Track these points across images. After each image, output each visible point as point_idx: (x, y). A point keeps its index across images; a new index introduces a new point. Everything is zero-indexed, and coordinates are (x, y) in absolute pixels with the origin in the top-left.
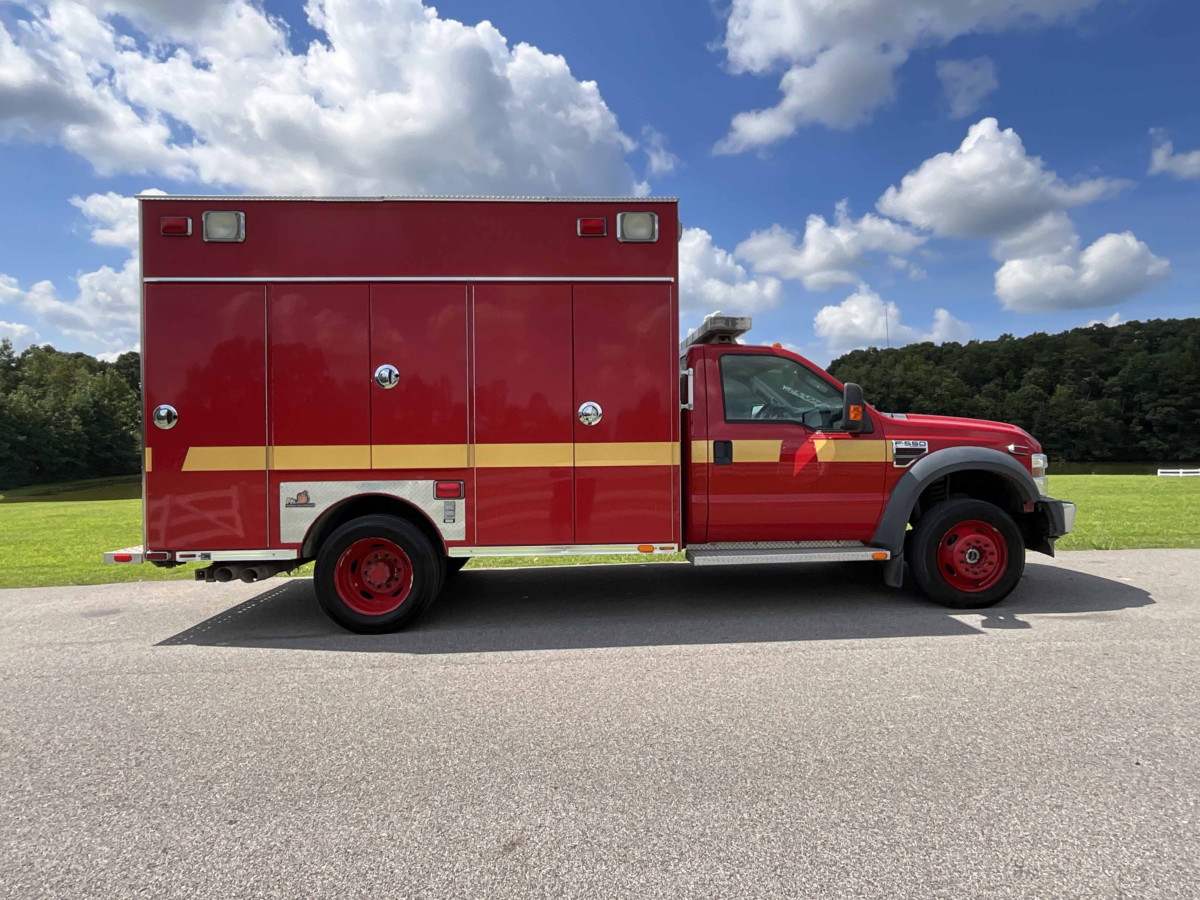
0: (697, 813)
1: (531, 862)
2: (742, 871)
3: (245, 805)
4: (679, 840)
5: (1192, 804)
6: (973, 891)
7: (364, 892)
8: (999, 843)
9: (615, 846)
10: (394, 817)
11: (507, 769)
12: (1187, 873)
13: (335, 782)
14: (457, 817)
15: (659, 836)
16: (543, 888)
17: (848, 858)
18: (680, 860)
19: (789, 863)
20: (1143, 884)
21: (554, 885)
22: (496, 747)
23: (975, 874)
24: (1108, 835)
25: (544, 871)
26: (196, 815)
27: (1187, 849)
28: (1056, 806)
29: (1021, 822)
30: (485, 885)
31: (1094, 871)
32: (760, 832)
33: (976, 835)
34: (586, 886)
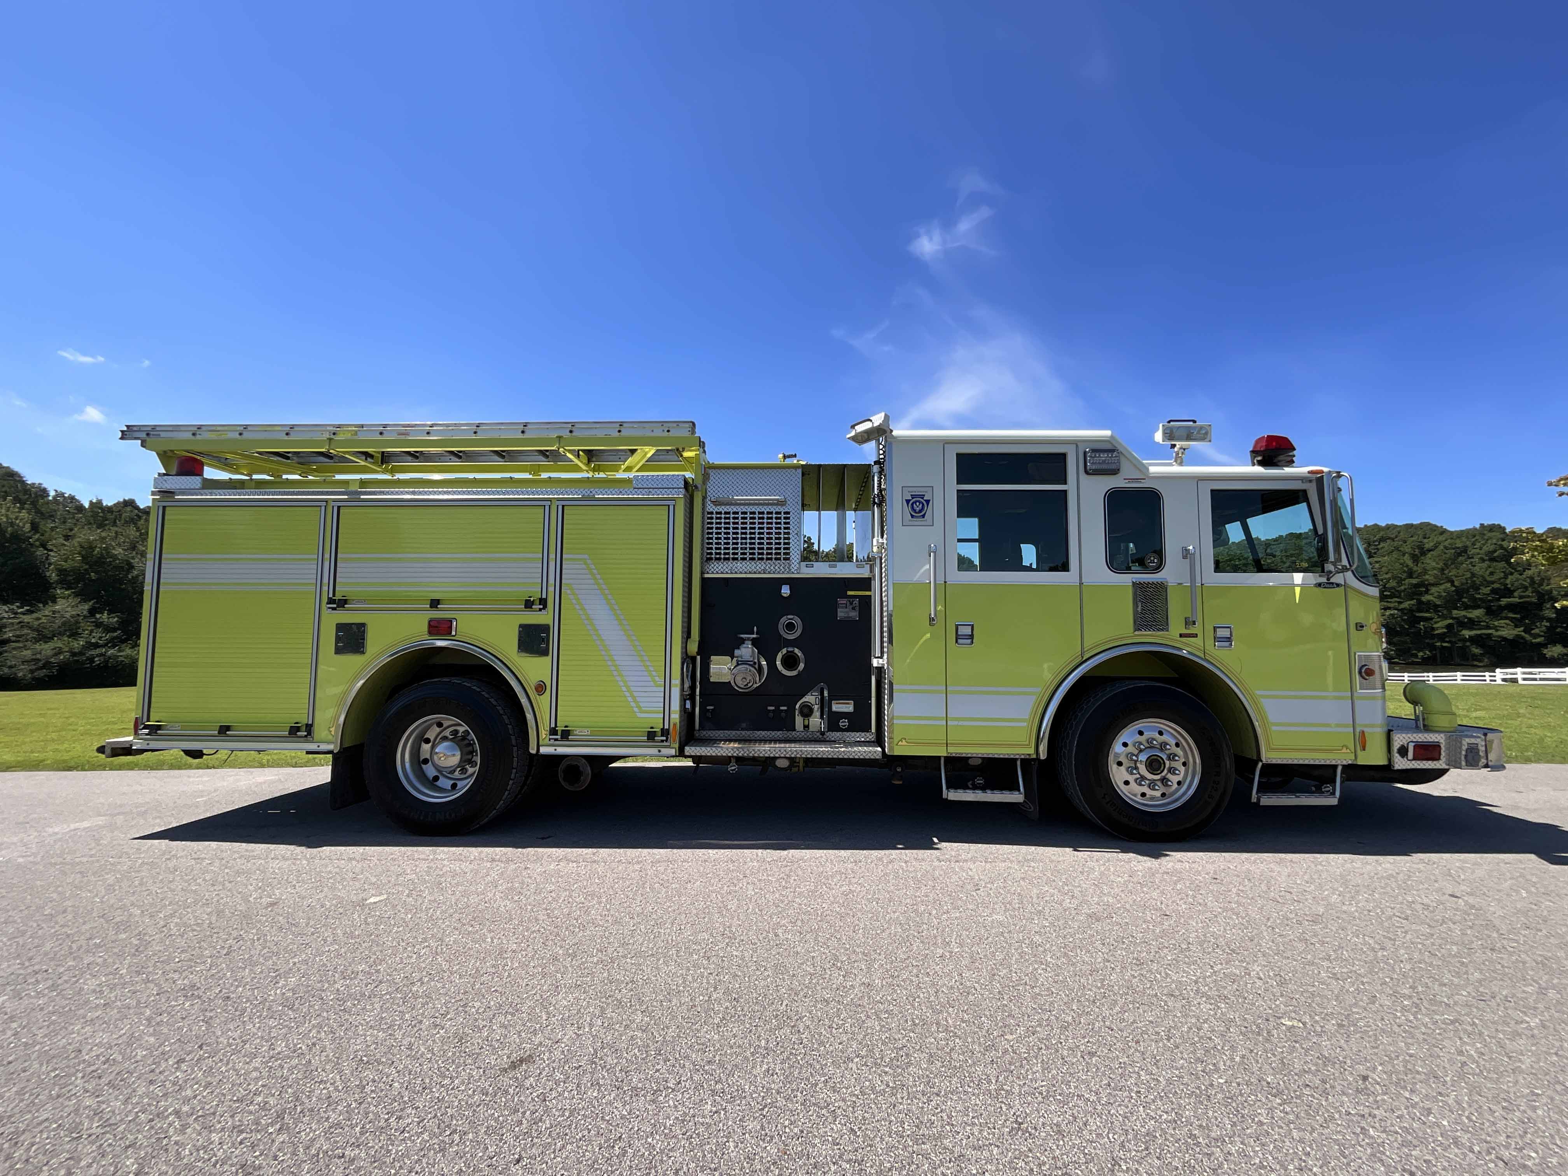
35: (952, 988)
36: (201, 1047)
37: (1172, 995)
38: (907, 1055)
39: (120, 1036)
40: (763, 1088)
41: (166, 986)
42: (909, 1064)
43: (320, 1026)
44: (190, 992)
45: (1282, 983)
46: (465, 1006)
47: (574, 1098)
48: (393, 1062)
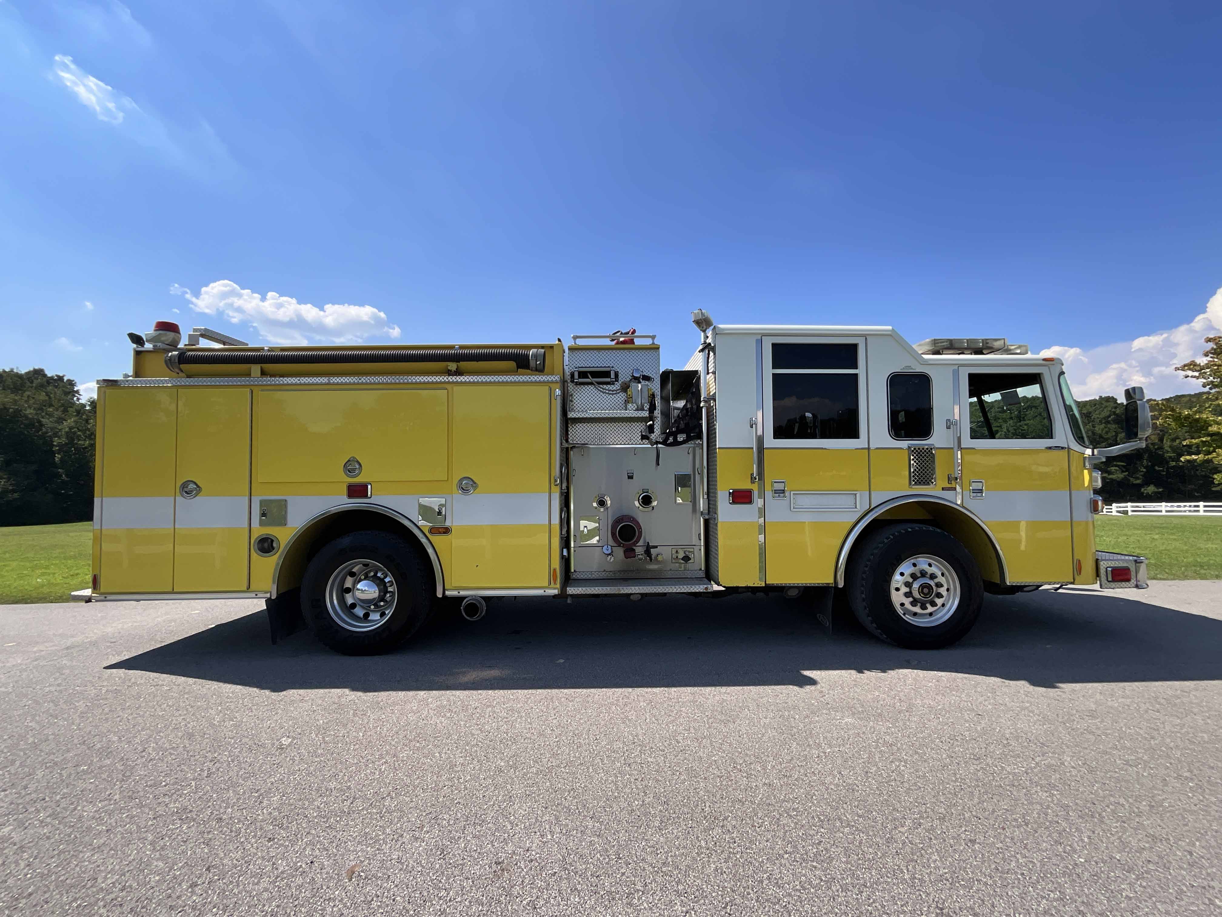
35: (837, 785)
36: (208, 869)
37: (1014, 786)
38: (826, 849)
39: (130, 862)
40: (718, 886)
41: (160, 810)
42: (831, 859)
43: (311, 843)
44: (183, 814)
45: (1091, 771)
46: (436, 818)
47: (559, 905)
48: (389, 876)
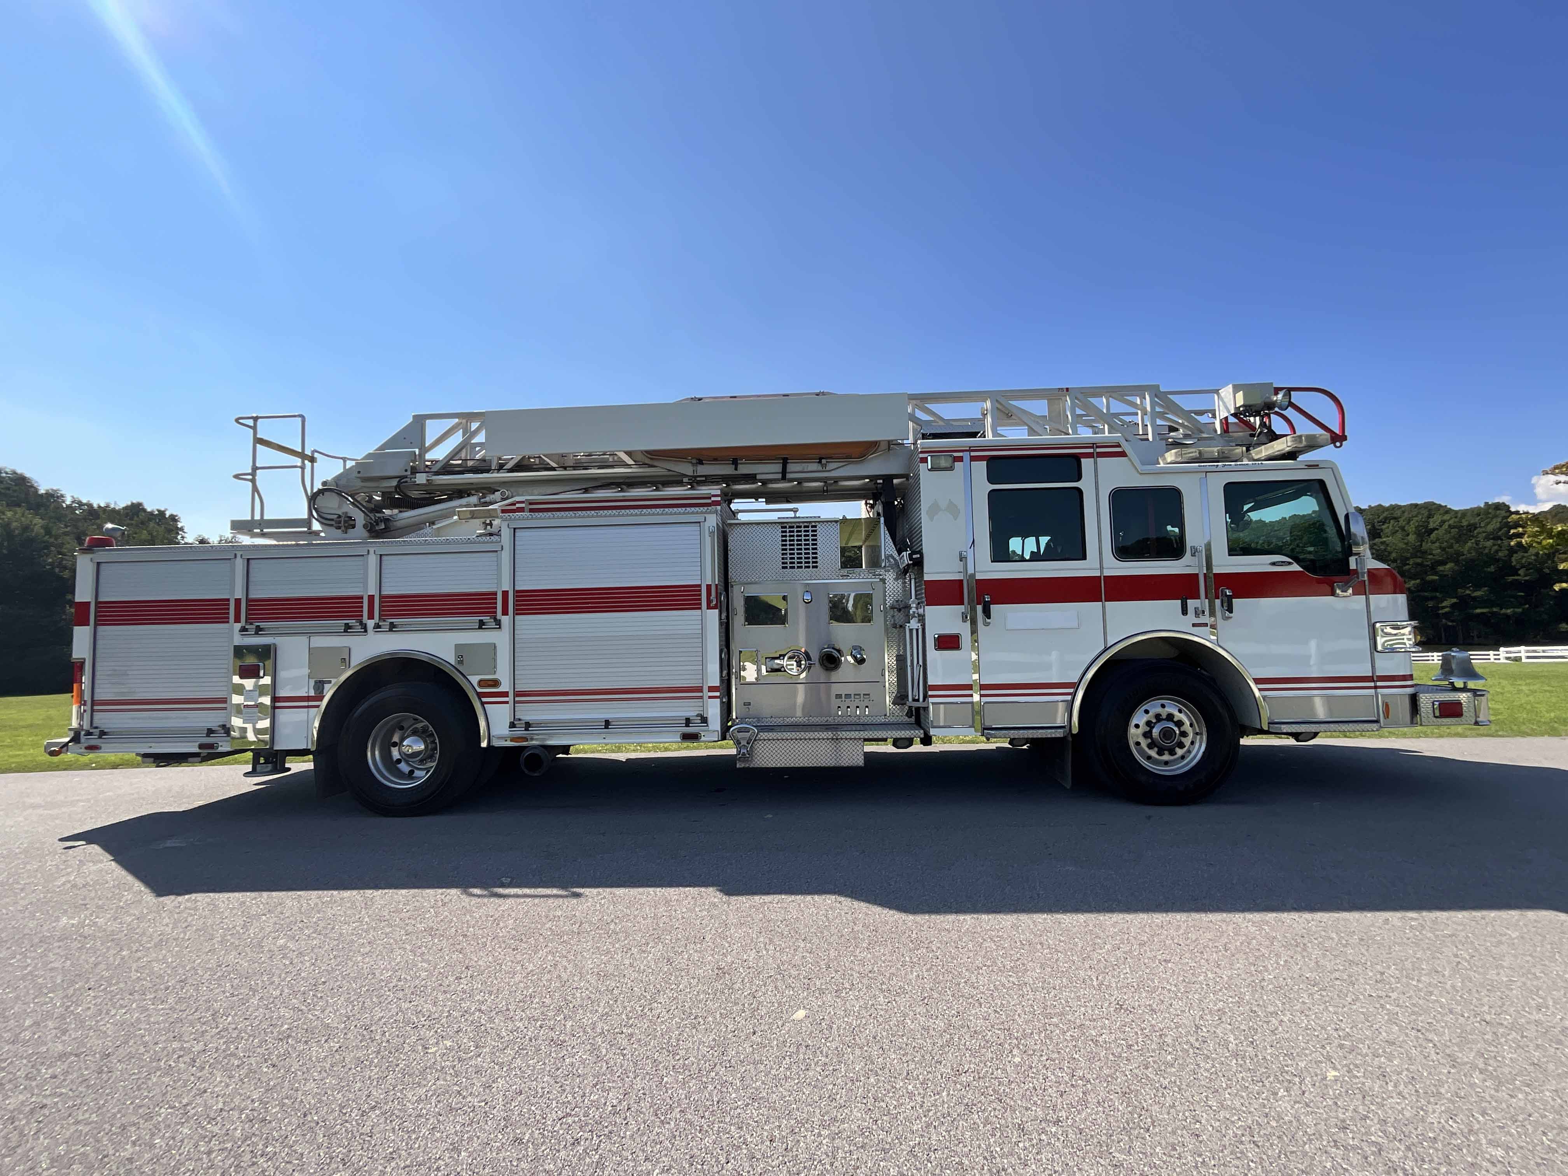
0: (869, 956)
1: (736, 986)
2: (897, 999)
3: (523, 936)
4: (852, 975)
5: (1282, 963)
6: (1078, 1021)
7: (611, 1002)
8: (1109, 987)
9: (802, 977)
10: (635, 950)
11: (724, 917)
12: (1258, 1016)
13: (591, 923)
14: (683, 952)
15: (836, 971)
16: (744, 1005)
17: (983, 993)
18: (850, 990)
19: (936, 995)
20: (1218, 1022)
21: (752, 1004)
22: (716, 900)
23: (1083, 1009)
24: (1201, 983)
25: (746, 994)
26: (488, 943)
27: (1265, 998)
28: (1165, 960)
29: (1132, 971)
30: (700, 1001)
31: (1181, 1011)
32: (917, 971)
33: (1092, 980)
34: (776, 1005)
